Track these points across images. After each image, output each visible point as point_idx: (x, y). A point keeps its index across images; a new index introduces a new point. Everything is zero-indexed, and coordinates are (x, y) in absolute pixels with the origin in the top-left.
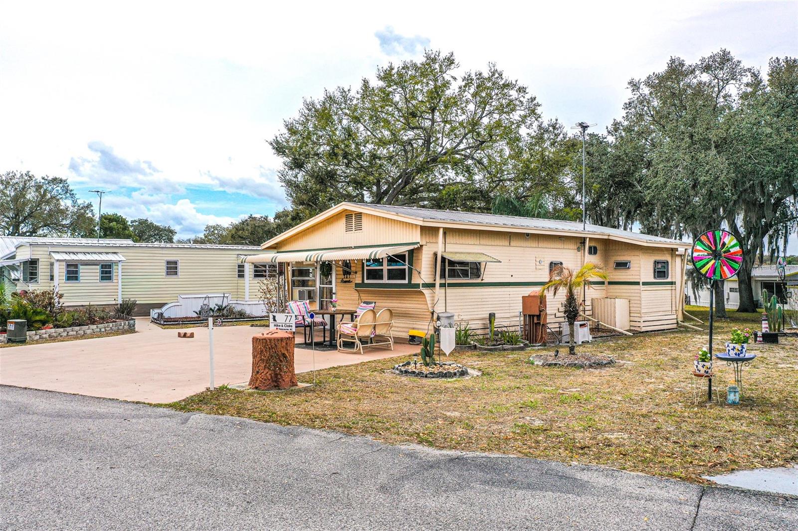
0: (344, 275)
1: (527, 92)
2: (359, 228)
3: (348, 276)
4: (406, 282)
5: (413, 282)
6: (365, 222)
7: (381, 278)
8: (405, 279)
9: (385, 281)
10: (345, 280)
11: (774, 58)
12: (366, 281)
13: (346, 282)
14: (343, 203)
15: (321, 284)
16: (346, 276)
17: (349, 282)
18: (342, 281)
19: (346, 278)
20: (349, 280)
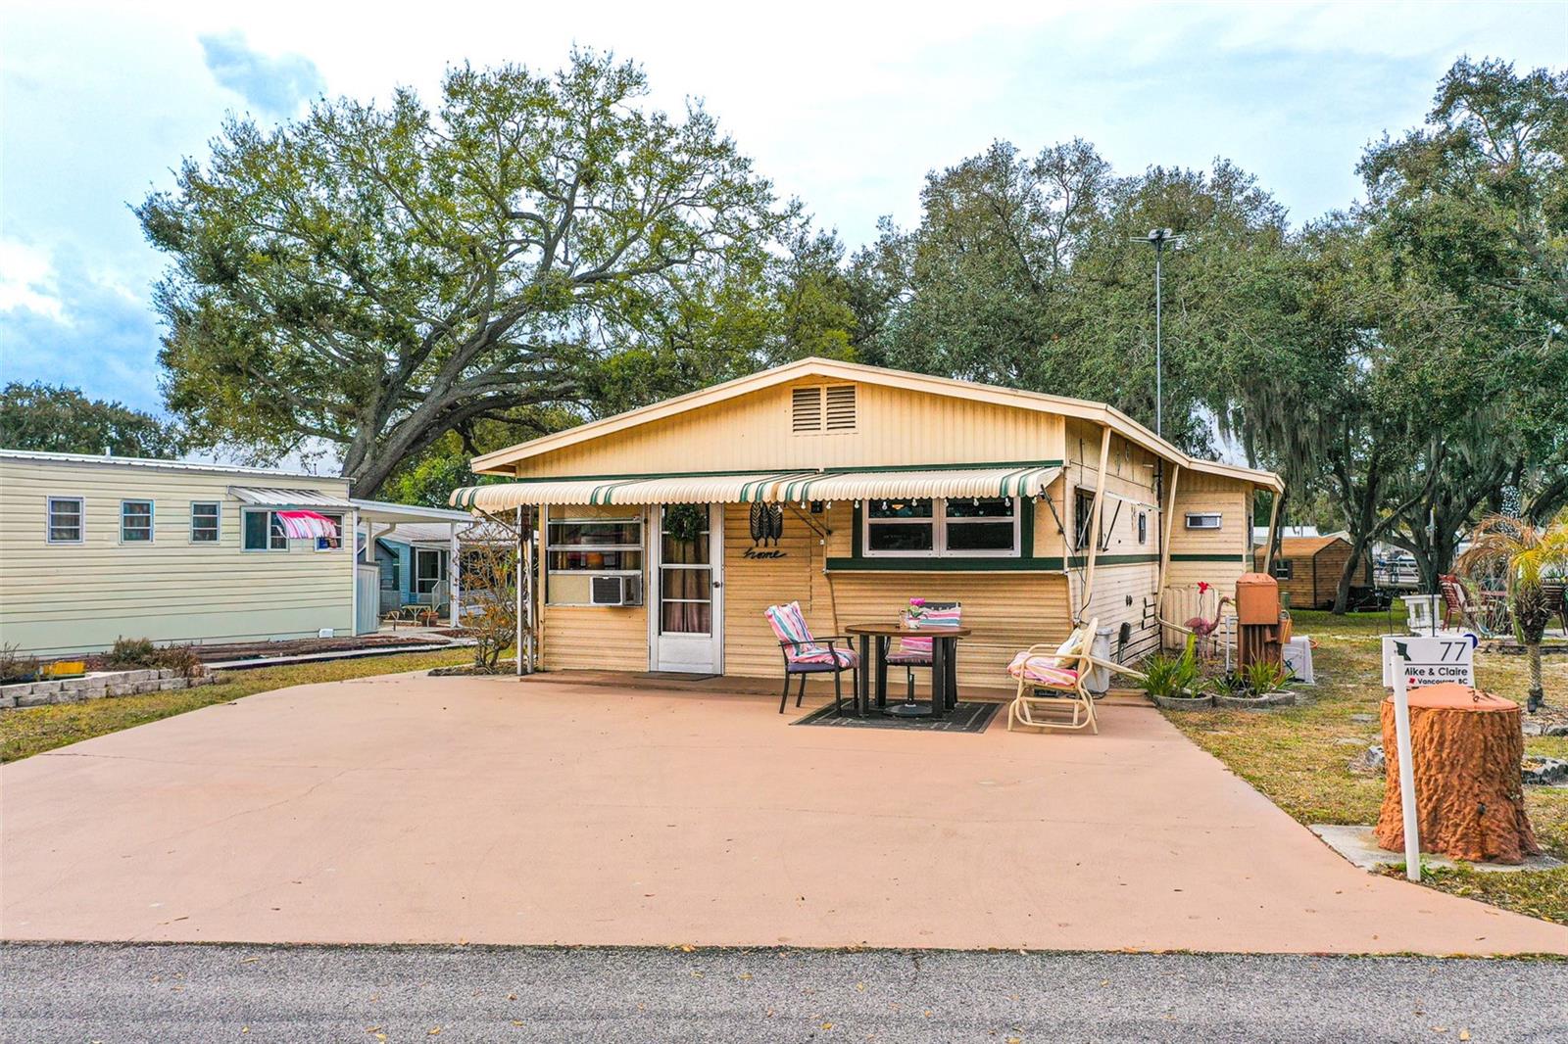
0: (757, 539)
1: (750, 168)
2: (844, 423)
3: (771, 541)
4: (1016, 553)
5: (1036, 555)
6: (864, 406)
7: (927, 545)
8: (1009, 545)
9: (940, 550)
10: (757, 551)
11: (1155, 167)
12: (869, 554)
13: (760, 555)
14: (812, 359)
15: (664, 562)
16: (762, 541)
17: (775, 555)
18: (749, 554)
19: (766, 545)
20: (773, 550)
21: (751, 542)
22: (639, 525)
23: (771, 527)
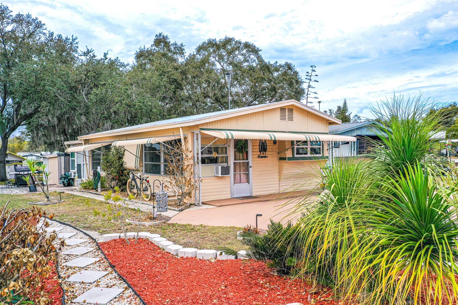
0: (260, 152)
2: (291, 119)
3: (264, 152)
5: (324, 156)
6: (295, 115)
7: (306, 153)
8: (320, 154)
9: (309, 155)
10: (261, 156)
12: (296, 156)
13: (262, 157)
15: (235, 160)
16: (262, 153)
17: (265, 157)
18: (259, 157)
19: (263, 154)
20: (265, 155)
21: (259, 153)
22: (227, 147)
23: (264, 148)
